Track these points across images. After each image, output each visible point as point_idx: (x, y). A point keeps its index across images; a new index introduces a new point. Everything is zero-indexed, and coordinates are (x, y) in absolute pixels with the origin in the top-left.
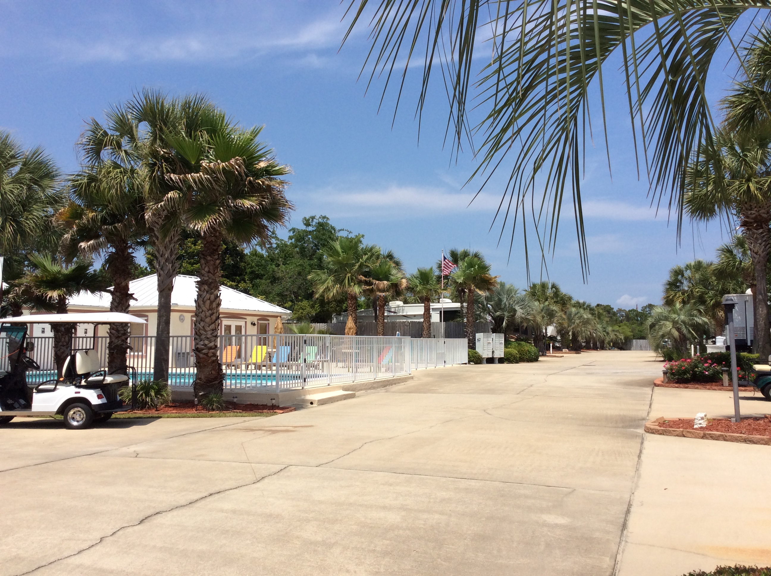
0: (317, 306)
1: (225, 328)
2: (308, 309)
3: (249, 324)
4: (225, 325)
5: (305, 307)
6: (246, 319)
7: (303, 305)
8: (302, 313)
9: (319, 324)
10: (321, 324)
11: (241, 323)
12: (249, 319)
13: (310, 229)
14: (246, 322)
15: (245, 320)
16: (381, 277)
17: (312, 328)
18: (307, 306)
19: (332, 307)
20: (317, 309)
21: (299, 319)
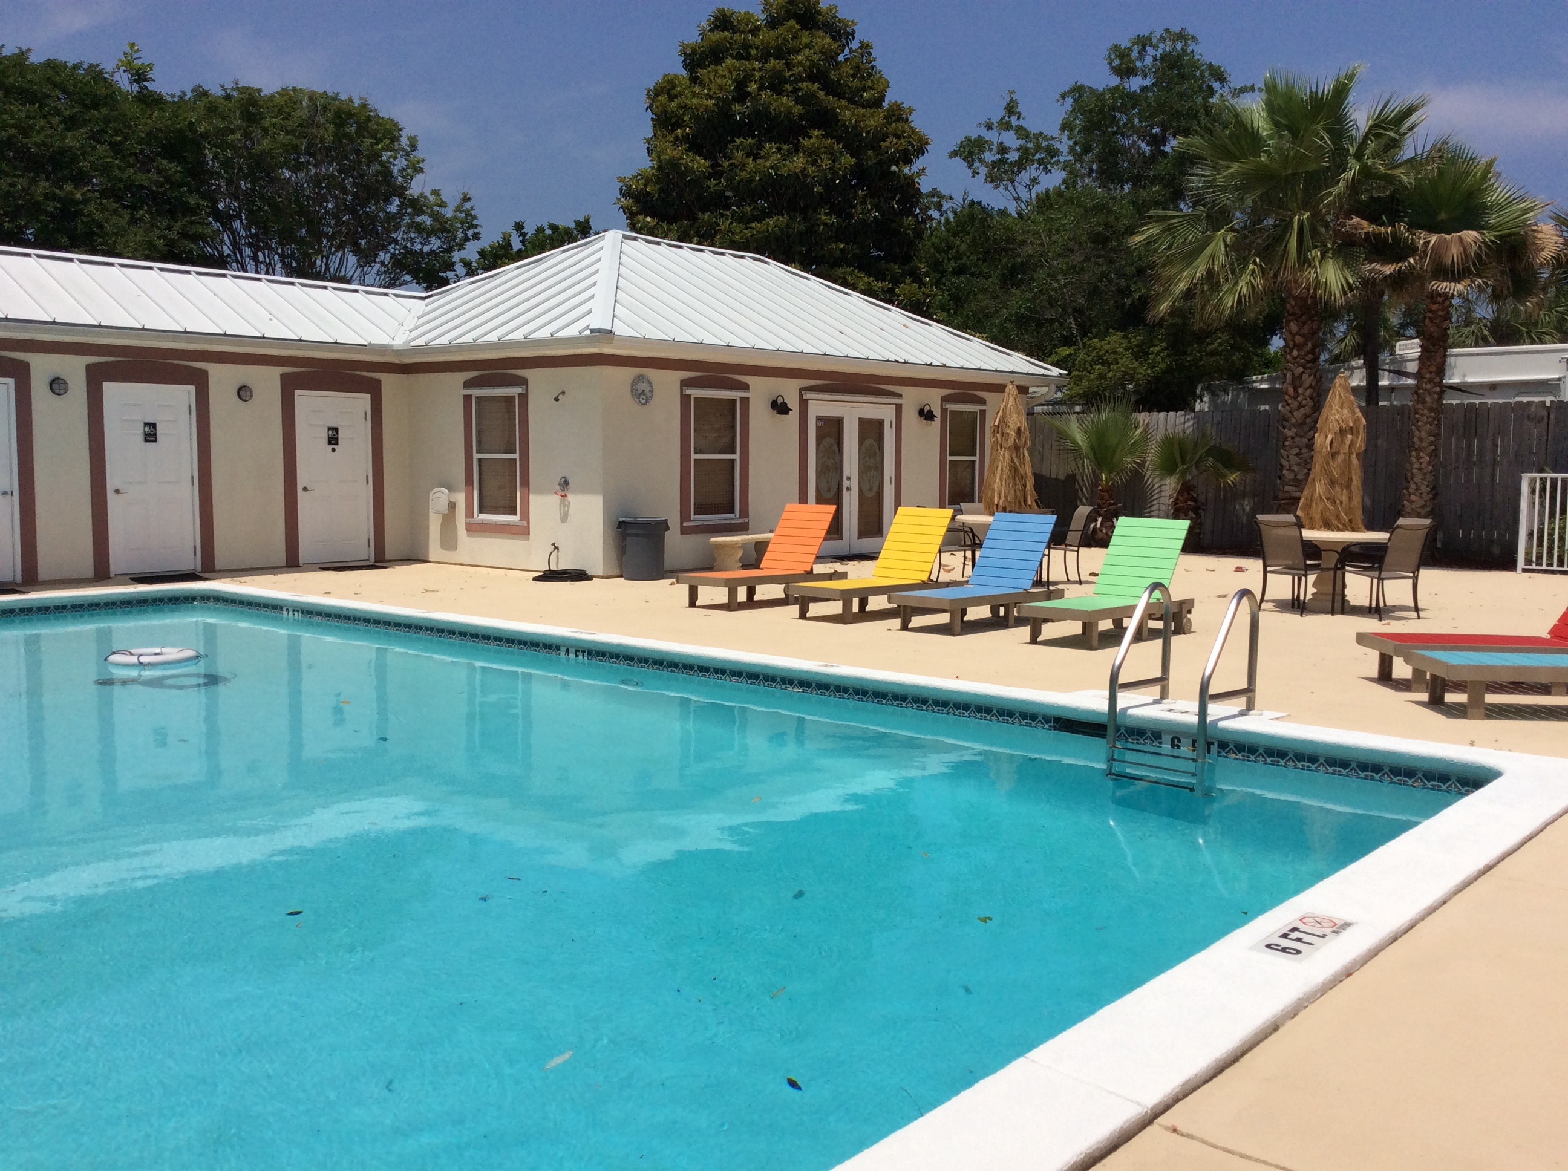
0: (1158, 349)
1: (818, 427)
2: (1127, 361)
3: (910, 416)
4: (819, 418)
5: (1110, 358)
6: (899, 396)
7: (1106, 347)
8: (1102, 376)
9: (1162, 414)
10: (1171, 413)
11: (881, 410)
12: (911, 398)
13: (1135, 84)
14: (899, 407)
15: (898, 401)
16: (1443, 216)
17: (1136, 428)
18: (1121, 350)
19: (1213, 353)
20: (1159, 359)
21: (1092, 399)
